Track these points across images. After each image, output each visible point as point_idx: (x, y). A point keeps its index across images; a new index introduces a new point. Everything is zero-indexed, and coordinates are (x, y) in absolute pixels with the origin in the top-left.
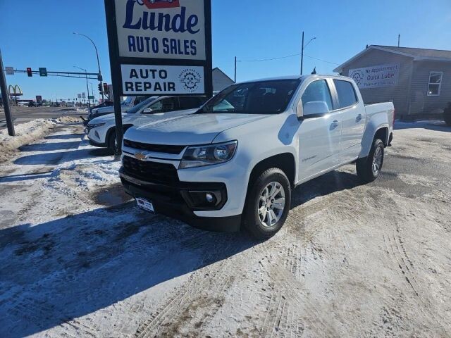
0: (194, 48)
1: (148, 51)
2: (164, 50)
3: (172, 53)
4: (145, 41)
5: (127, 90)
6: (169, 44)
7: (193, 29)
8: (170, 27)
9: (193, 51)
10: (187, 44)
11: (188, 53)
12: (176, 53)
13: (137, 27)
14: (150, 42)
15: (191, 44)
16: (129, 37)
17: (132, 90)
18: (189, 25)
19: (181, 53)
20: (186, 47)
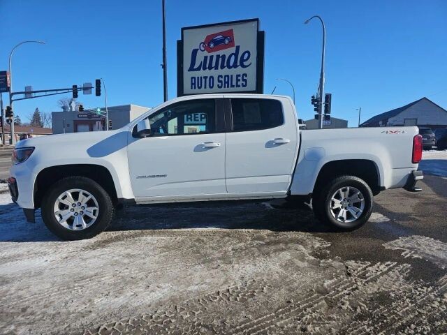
0: (245, 80)
1: (205, 87)
2: (218, 85)
3: (225, 87)
4: (203, 80)
5: (187, 120)
6: (223, 80)
7: (245, 63)
8: (225, 65)
9: (244, 83)
10: (239, 78)
11: (239, 86)
12: (228, 87)
13: (198, 69)
14: (208, 80)
15: (243, 77)
16: (192, 78)
17: (191, 120)
18: (242, 60)
19: (232, 86)
20: (238, 80)
